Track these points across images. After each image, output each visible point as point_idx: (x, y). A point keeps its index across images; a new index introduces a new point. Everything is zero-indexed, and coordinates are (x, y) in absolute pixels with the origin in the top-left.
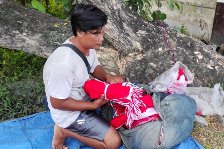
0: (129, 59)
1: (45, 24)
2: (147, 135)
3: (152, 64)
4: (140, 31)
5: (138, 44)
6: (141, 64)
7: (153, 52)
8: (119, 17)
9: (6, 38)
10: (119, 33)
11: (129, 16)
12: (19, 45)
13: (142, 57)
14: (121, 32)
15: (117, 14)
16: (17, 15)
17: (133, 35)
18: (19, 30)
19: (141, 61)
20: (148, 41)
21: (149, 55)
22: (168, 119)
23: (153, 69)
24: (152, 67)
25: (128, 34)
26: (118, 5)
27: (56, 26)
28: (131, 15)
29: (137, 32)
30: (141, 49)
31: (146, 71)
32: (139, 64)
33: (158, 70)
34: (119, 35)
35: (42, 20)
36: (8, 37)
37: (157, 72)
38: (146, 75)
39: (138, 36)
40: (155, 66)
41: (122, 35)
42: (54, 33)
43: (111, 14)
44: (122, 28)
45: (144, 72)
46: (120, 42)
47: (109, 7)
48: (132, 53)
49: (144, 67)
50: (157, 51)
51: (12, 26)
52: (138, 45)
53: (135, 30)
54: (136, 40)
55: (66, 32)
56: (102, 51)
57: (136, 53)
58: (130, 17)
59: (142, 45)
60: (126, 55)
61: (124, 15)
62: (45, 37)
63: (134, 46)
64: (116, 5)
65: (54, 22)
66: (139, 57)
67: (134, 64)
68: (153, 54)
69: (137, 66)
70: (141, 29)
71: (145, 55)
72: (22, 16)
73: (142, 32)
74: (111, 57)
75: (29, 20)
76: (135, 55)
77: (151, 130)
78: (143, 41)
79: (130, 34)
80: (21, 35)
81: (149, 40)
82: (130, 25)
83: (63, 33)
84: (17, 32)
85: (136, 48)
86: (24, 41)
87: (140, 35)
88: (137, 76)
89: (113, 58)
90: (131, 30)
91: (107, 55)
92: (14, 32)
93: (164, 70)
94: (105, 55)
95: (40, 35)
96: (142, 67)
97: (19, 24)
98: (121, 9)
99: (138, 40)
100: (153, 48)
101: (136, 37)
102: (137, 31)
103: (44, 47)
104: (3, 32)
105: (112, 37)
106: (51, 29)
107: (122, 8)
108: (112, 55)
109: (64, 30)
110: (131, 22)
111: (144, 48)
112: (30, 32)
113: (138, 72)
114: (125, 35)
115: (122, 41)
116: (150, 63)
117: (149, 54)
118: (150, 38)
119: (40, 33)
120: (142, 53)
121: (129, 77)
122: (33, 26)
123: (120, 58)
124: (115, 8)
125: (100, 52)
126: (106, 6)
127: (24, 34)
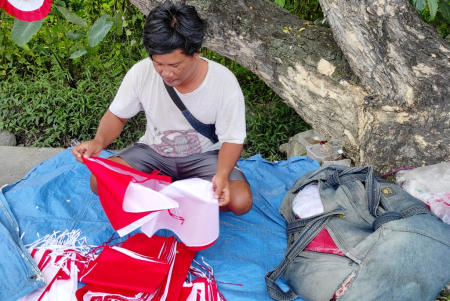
0: (381, 117)
1: (272, 26)
2: (317, 274)
3: (419, 139)
4: (421, 66)
5: (410, 90)
6: (397, 133)
7: (433, 116)
8: (384, 31)
9: (218, 40)
10: (376, 61)
11: (405, 30)
12: (232, 53)
13: (407, 119)
14: (379, 62)
15: (380, 25)
16: (240, 7)
17: (404, 71)
18: (236, 30)
19: (400, 126)
20: (432, 89)
21: (422, 120)
22: (372, 266)
23: (418, 150)
24: (416, 144)
25: (393, 68)
26: (388, 8)
27: (286, 31)
28: (413, 30)
29: (414, 68)
30: (410, 102)
31: (401, 150)
32: (393, 132)
33: (426, 154)
34: (375, 67)
35: (270, 19)
36: (221, 38)
37: (423, 158)
38: (397, 158)
39: (414, 76)
40: (425, 144)
41: (381, 67)
42: (278, 42)
43: (369, 23)
44: (384, 53)
45: (395, 149)
46: (373, 78)
47: (368, 9)
48: (391, 105)
49: (400, 139)
50: (444, 114)
51: (229, 23)
52: (408, 94)
53: (411, 63)
54: (408, 83)
55: (296, 44)
56: (343, 88)
57: (397, 108)
58: (408, 33)
59: (417, 95)
60: (377, 107)
61: (395, 28)
62: (265, 47)
63: (401, 92)
64: (384, 7)
65: (285, 24)
66: (402, 118)
67: (384, 129)
68: (431, 119)
69: (387, 134)
70: (426, 63)
71: (414, 117)
72: (246, 9)
73: (425, 69)
74: (353, 102)
75: (252, 16)
76: (396, 111)
77: (329, 270)
78: (420, 88)
79: (399, 68)
80: (236, 38)
81: (435, 88)
82: (403, 49)
83: (290, 44)
84: (234, 33)
85: (401, 99)
86: (238, 47)
87: (418, 74)
88: (379, 153)
89: (356, 107)
90: (402, 60)
91: (349, 98)
92: (230, 32)
93: (440, 159)
94: (344, 98)
95: (260, 42)
96: (396, 139)
97: (239, 21)
98: (393, 15)
99: (412, 83)
100: (437, 106)
101: (410, 77)
102: (416, 64)
103: (260, 63)
104: (217, 31)
105: (360, 67)
106: (276, 35)
107: (397, 13)
108: (357, 100)
109: (295, 40)
110: (406, 45)
111: (416, 102)
112: (249, 35)
113: (385, 145)
114: (387, 67)
115: (377, 79)
116: (416, 137)
117: (422, 117)
118: (438, 84)
119: (261, 39)
120: (410, 110)
121: (365, 150)
122: (254, 27)
123: (365, 109)
124: (380, 12)
125: (338, 90)
126: (362, 7)
127: (241, 37)
